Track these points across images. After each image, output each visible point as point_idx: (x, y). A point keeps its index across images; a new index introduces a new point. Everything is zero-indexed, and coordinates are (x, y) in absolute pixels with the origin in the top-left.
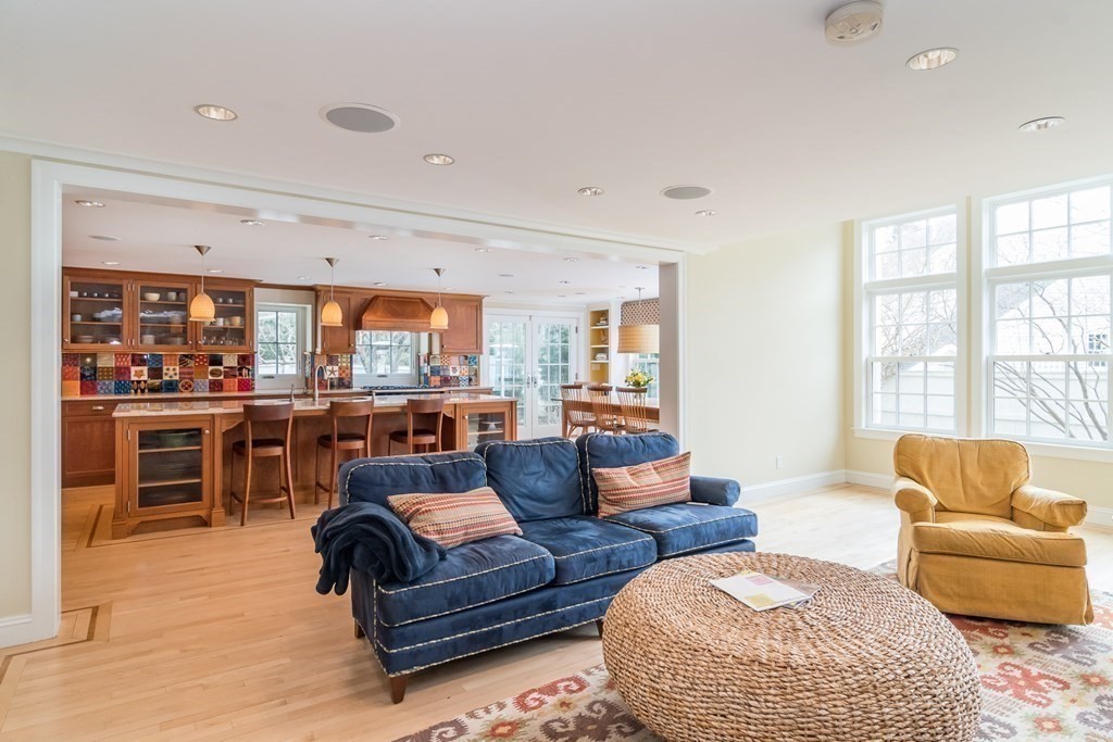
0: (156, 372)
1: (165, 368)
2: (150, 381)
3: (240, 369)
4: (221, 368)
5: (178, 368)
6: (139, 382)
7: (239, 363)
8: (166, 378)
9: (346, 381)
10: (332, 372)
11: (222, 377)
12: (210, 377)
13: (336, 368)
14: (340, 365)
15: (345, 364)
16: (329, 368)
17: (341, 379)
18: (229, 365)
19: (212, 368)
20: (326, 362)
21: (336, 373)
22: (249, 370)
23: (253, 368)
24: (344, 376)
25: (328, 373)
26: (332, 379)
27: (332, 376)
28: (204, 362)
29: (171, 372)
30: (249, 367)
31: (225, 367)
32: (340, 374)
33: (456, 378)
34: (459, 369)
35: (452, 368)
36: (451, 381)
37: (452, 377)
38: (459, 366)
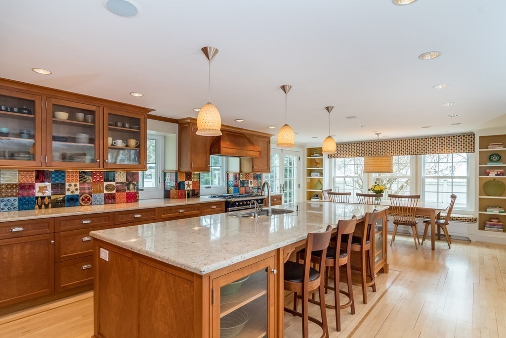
0: (59, 187)
1: (67, 183)
2: (53, 197)
3: (128, 185)
4: (114, 183)
5: (78, 184)
6: (43, 198)
7: (127, 179)
8: (68, 193)
9: (196, 192)
10: (189, 185)
11: (114, 192)
12: (105, 192)
13: (191, 182)
14: (193, 180)
15: (195, 180)
16: (186, 182)
17: (194, 190)
18: (119, 181)
19: (106, 184)
20: (185, 178)
21: (191, 186)
22: (135, 185)
23: (138, 183)
24: (195, 189)
25: (186, 186)
26: (188, 190)
27: (188, 189)
28: (101, 178)
29: (72, 187)
30: (135, 183)
31: (117, 183)
32: (193, 187)
33: (252, 188)
34: (253, 182)
35: (250, 181)
36: (250, 190)
37: (250, 187)
38: (253, 180)
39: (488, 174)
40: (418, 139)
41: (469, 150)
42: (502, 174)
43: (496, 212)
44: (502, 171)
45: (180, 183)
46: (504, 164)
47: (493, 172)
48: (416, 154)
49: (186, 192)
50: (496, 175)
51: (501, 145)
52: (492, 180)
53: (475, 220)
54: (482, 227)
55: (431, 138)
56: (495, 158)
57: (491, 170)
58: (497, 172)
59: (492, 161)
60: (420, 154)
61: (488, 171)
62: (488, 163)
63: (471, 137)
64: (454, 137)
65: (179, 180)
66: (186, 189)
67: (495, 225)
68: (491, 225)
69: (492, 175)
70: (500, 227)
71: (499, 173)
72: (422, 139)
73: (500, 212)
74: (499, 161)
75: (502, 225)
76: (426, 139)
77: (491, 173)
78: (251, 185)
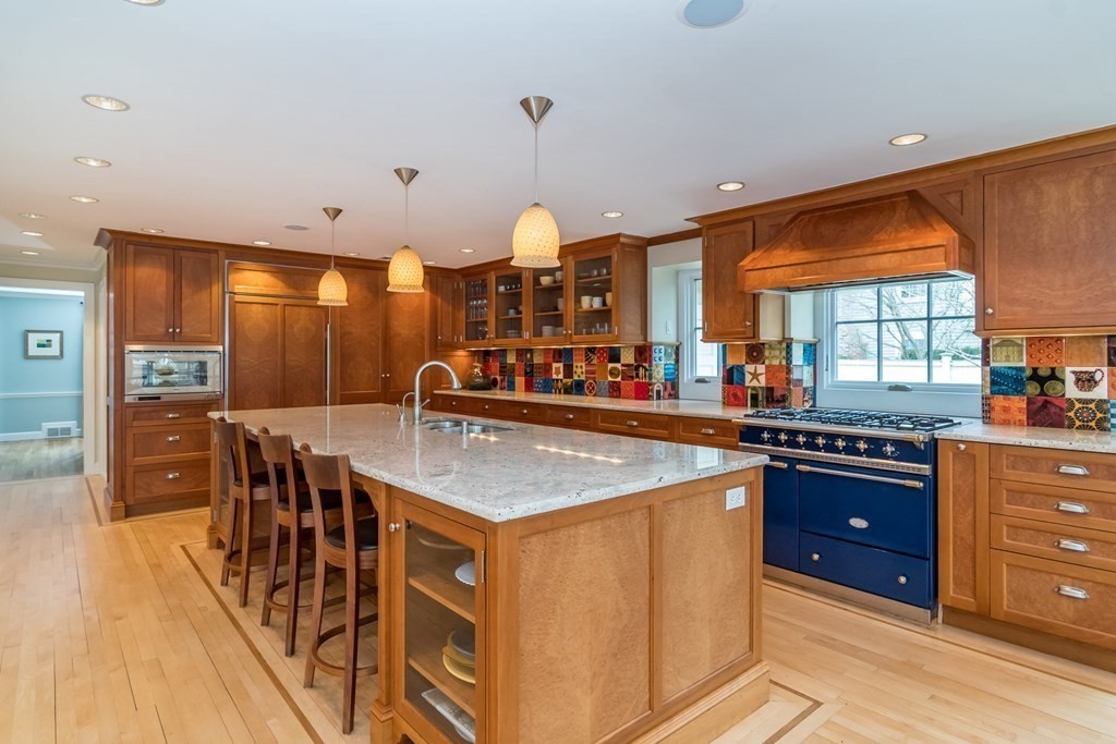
0: (569, 371)
1: (575, 365)
2: (565, 381)
3: (637, 368)
4: (618, 366)
5: (583, 365)
6: (557, 380)
7: (636, 360)
8: (576, 378)
9: (777, 394)
10: (755, 376)
11: (619, 379)
12: (610, 379)
13: (761, 369)
14: (767, 362)
15: (776, 362)
16: (750, 368)
17: (770, 390)
18: (626, 362)
19: (610, 365)
20: (744, 358)
21: (762, 379)
22: (646, 370)
23: (650, 366)
24: (774, 385)
25: (748, 377)
26: (754, 388)
27: (755, 383)
28: (604, 358)
29: (580, 370)
30: (646, 365)
31: (623, 365)
32: (767, 380)
33: (1092, 406)
34: (1106, 378)
35: (1074, 372)
36: (1072, 414)
37: (1077, 400)
38: (1105, 369)
45: (732, 368)
49: (749, 391)
65: (731, 362)
66: (747, 384)
78: (1081, 389)
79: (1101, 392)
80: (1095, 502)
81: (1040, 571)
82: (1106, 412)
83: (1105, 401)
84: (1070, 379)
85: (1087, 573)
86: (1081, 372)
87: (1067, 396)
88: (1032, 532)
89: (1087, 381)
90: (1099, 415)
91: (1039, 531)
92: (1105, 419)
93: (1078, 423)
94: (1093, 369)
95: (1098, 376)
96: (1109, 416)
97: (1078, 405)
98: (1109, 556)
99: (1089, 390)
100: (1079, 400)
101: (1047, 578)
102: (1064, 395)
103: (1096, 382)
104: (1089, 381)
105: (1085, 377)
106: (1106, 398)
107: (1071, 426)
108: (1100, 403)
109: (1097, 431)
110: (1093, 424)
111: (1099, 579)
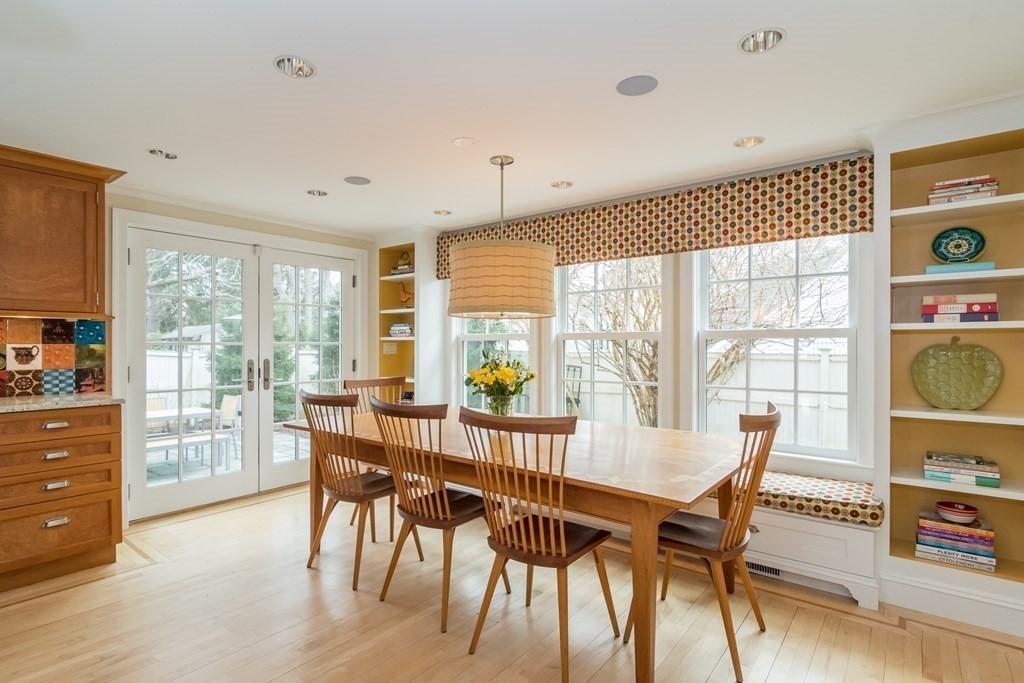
33: (30, 376)
34: (40, 353)
35: (14, 349)
36: (12, 384)
37: (17, 372)
38: (40, 346)
39: (929, 314)
40: (676, 196)
41: (853, 223)
42: (990, 312)
43: (963, 481)
44: (991, 298)
46: (997, 268)
47: (950, 308)
48: (671, 251)
50: (964, 317)
51: (983, 182)
52: (947, 339)
53: (874, 516)
54: (904, 543)
55: (718, 188)
56: (958, 246)
57: (943, 298)
58: (970, 306)
59: (944, 259)
60: (684, 249)
61: (928, 300)
62: (929, 269)
63: (863, 169)
64: (798, 173)
67: (958, 537)
68: (942, 534)
69: (948, 320)
70: (980, 548)
71: (976, 308)
72: (690, 193)
73: (981, 482)
74: (977, 253)
75: (991, 541)
76: (704, 191)
77: (941, 309)
78: (21, 362)
79: (36, 364)
80: (73, 446)
81: (28, 516)
82: (40, 380)
83: (40, 371)
84: (10, 354)
85: (68, 502)
86: (20, 349)
87: (8, 369)
88: (21, 485)
89: (25, 355)
90: (35, 383)
91: (27, 482)
92: (40, 386)
93: (17, 391)
94: (30, 346)
95: (34, 352)
96: (43, 383)
97: (17, 376)
98: (84, 484)
99: (27, 363)
100: (19, 372)
101: (36, 519)
102: (5, 369)
103: (32, 356)
104: (27, 355)
105: (23, 352)
106: (40, 368)
107: (11, 395)
108: (37, 374)
109: (34, 396)
110: (30, 390)
111: (78, 503)
